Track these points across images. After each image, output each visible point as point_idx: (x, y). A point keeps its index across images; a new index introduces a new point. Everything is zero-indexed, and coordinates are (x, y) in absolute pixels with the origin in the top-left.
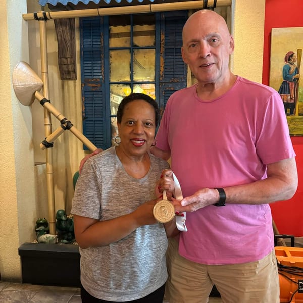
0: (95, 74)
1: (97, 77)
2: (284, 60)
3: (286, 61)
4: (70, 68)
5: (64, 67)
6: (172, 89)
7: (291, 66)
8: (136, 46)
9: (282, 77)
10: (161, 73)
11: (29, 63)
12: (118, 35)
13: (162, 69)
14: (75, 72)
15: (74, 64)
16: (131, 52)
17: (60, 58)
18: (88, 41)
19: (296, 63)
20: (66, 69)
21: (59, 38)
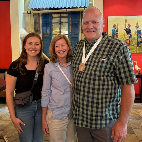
0: (47, 32)
1: (48, 33)
2: (112, 27)
3: (113, 27)
4: (38, 30)
5: (36, 29)
6: (74, 37)
7: (115, 29)
8: (62, 22)
9: (112, 33)
10: (70, 32)
11: (24, 28)
12: (55, 18)
13: (71, 30)
14: (40, 31)
15: (40, 28)
16: (60, 24)
17: (35, 26)
18: (45, 20)
19: (116, 28)
20: (37, 30)
21: (35, 19)
